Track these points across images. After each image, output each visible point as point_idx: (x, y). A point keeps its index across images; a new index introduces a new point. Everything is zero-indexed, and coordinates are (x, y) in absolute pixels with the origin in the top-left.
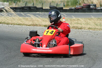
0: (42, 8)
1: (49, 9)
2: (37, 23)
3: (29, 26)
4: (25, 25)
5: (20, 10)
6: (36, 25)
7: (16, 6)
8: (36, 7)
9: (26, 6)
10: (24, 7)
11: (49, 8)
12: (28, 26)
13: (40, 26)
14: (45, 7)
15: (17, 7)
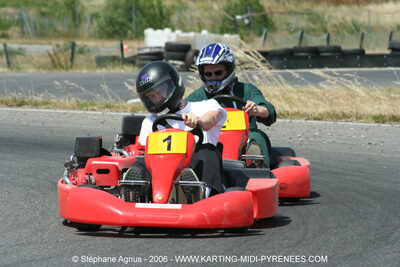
0: (361, 52)
1: (388, 55)
2: (347, 110)
3: (319, 119)
4: (302, 116)
5: (281, 62)
6: (345, 116)
7: (264, 45)
8: (337, 50)
9: (303, 45)
10: (295, 48)
11: (388, 52)
12: (315, 119)
13: (359, 118)
14: (374, 49)
15: (272, 52)
